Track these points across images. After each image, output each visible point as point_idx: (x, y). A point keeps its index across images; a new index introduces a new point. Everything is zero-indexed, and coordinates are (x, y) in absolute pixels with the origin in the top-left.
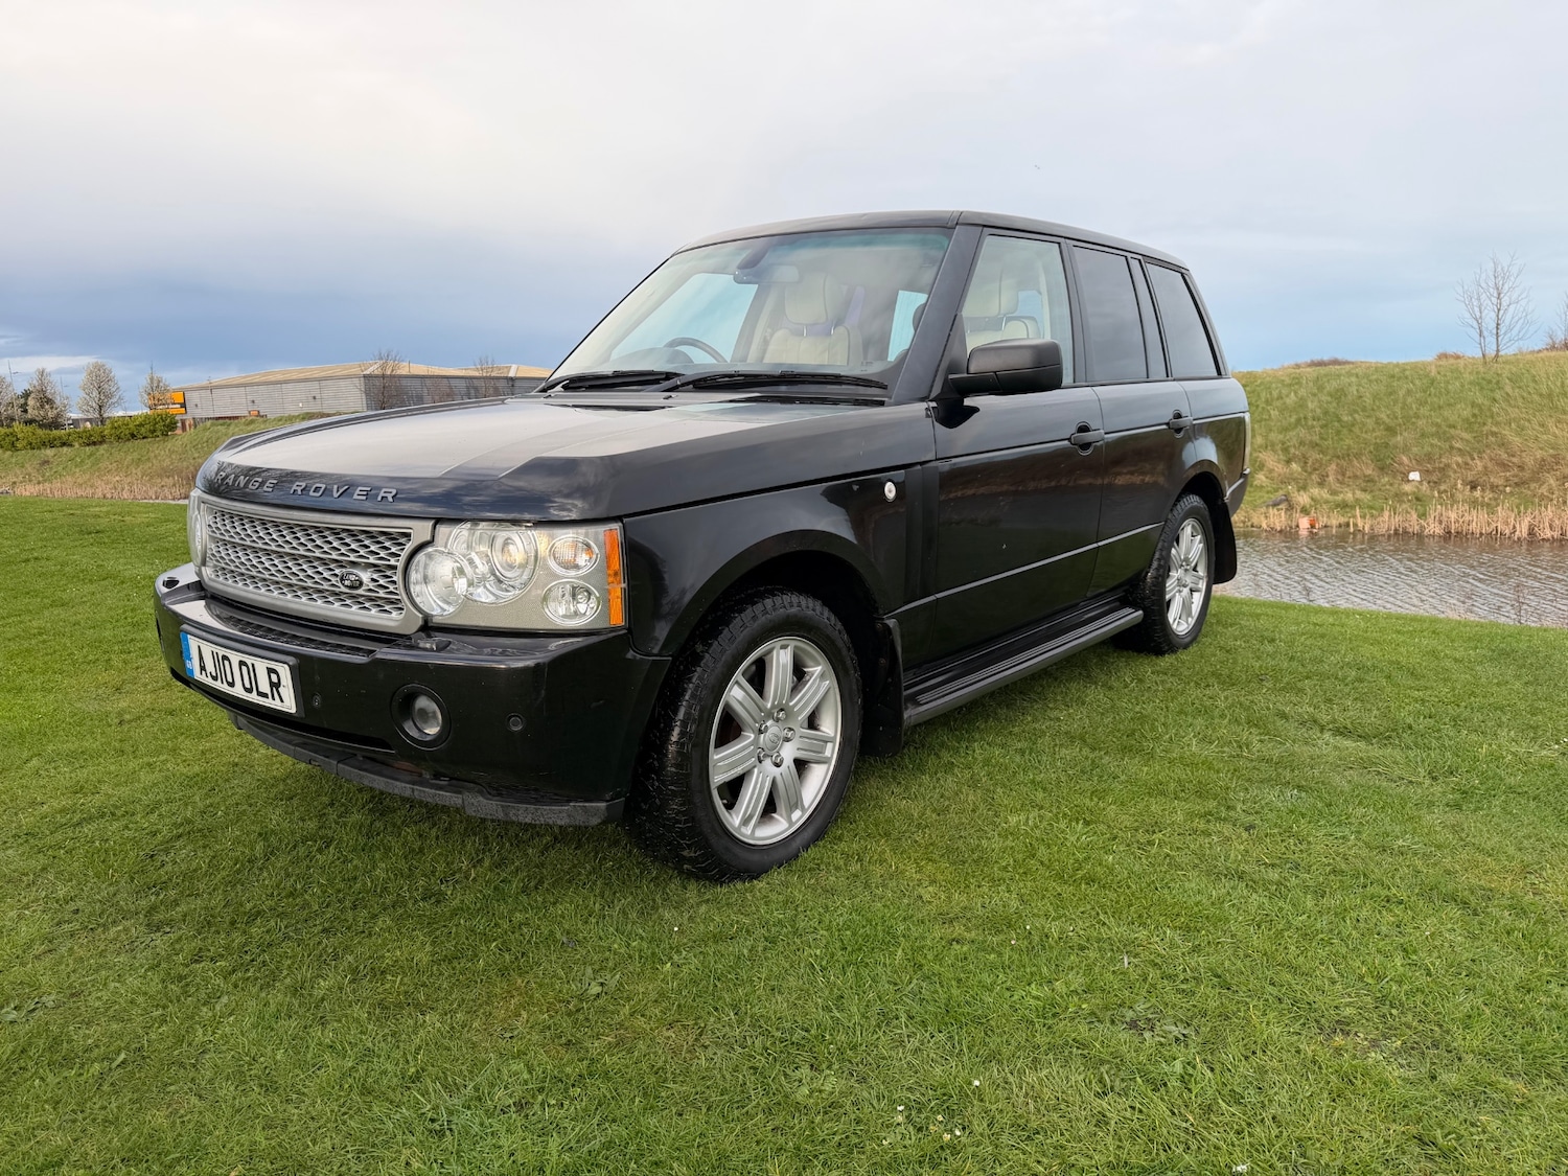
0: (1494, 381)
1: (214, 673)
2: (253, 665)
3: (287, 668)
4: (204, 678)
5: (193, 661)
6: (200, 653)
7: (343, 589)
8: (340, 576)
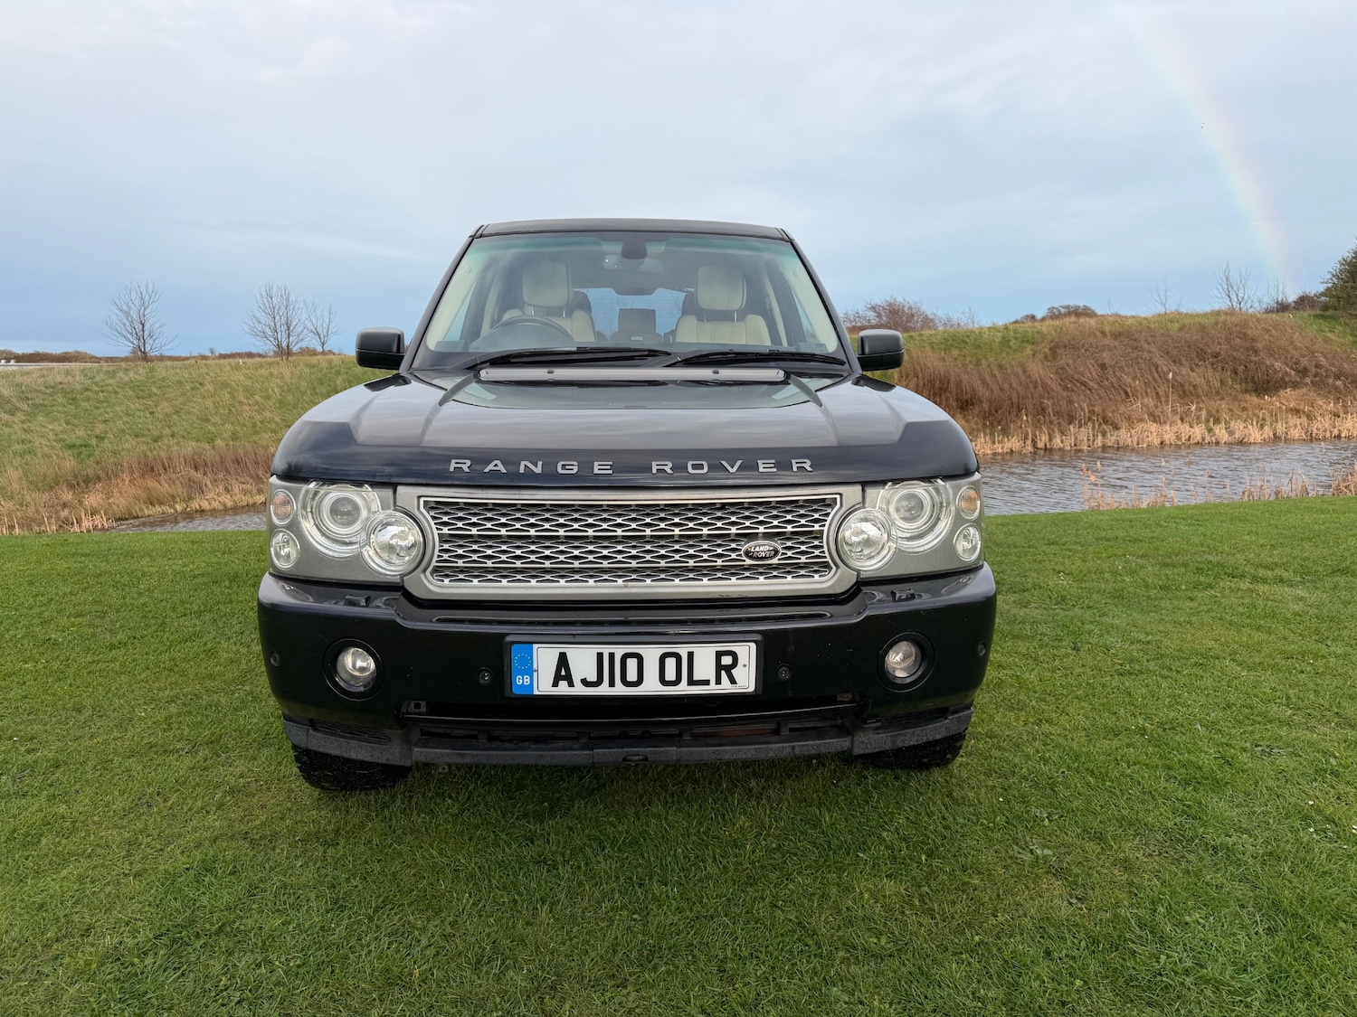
1: (593, 677)
2: (691, 655)
3: (753, 646)
4: (563, 689)
5: (535, 674)
6: (563, 661)
7: (749, 562)
8: (744, 549)
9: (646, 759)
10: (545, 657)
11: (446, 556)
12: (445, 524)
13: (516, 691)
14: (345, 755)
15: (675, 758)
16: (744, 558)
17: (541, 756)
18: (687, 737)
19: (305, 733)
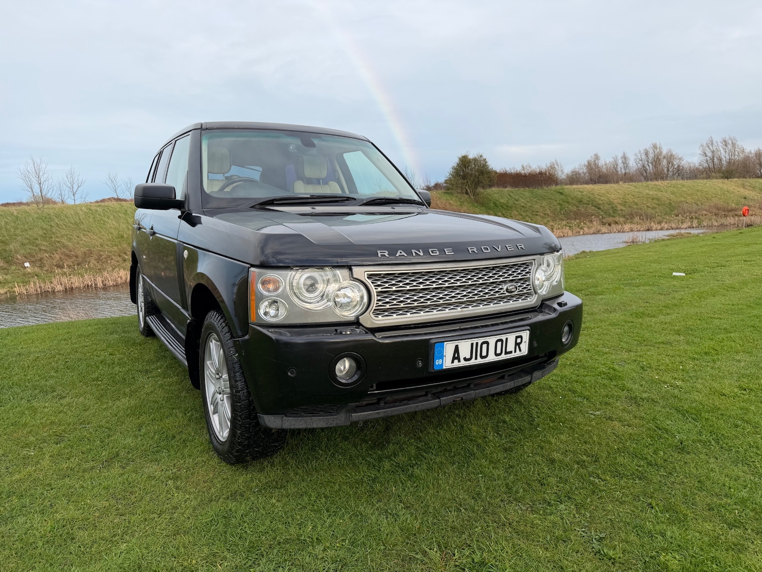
0: (48, 217)
1: (468, 356)
2: (507, 339)
3: (528, 332)
4: (456, 364)
5: (444, 358)
6: (457, 349)
7: (507, 294)
8: (505, 288)
9: (462, 399)
10: (449, 348)
11: (380, 303)
12: (379, 286)
13: (436, 368)
14: (309, 427)
15: (474, 396)
16: (505, 292)
17: (417, 406)
18: (472, 386)
19: (281, 420)
